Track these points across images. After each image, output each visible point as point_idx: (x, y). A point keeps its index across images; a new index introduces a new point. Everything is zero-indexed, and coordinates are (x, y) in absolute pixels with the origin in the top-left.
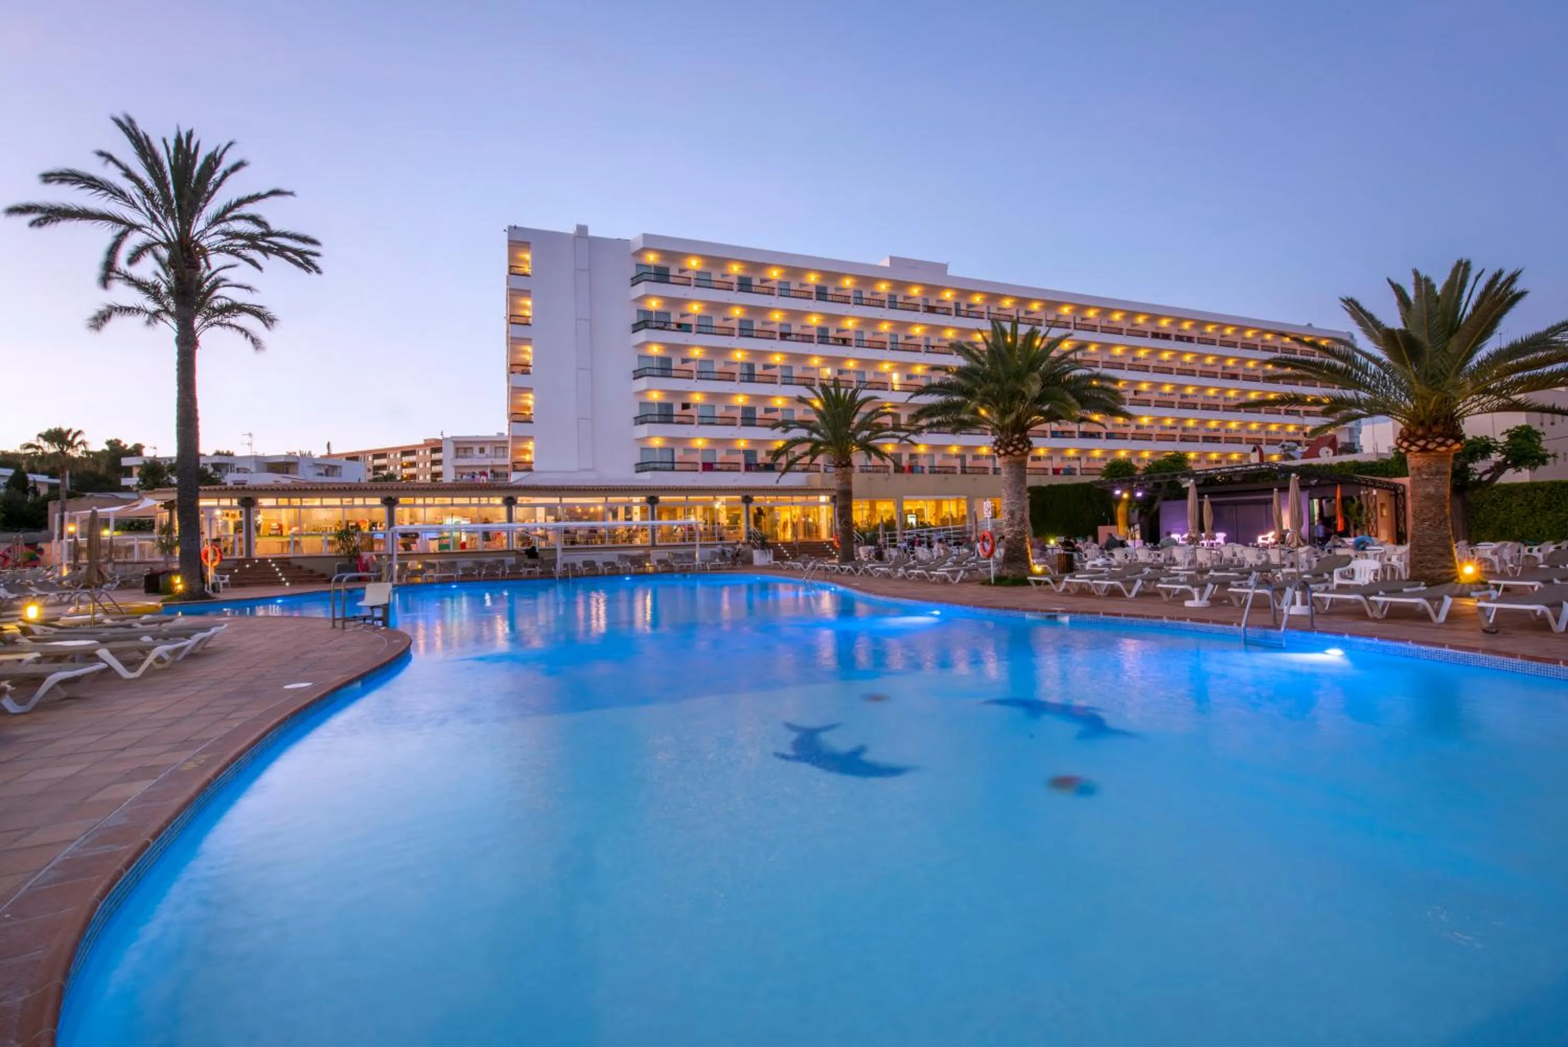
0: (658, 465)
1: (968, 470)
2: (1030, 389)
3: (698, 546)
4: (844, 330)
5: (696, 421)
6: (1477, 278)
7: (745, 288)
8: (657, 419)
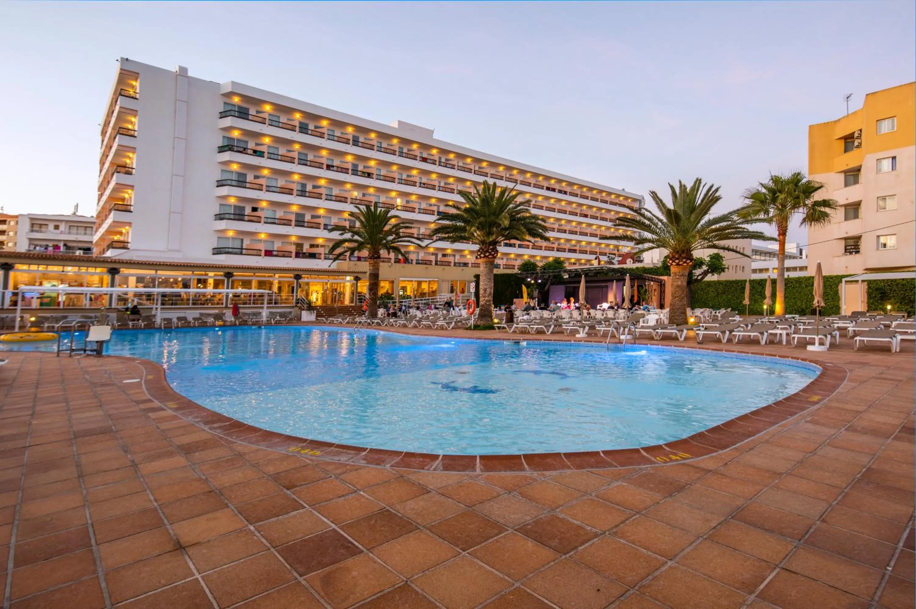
0: (230, 250)
1: (438, 263)
2: (503, 223)
3: (265, 308)
4: (368, 167)
5: (263, 221)
6: (704, 186)
7: (304, 130)
8: (232, 217)
